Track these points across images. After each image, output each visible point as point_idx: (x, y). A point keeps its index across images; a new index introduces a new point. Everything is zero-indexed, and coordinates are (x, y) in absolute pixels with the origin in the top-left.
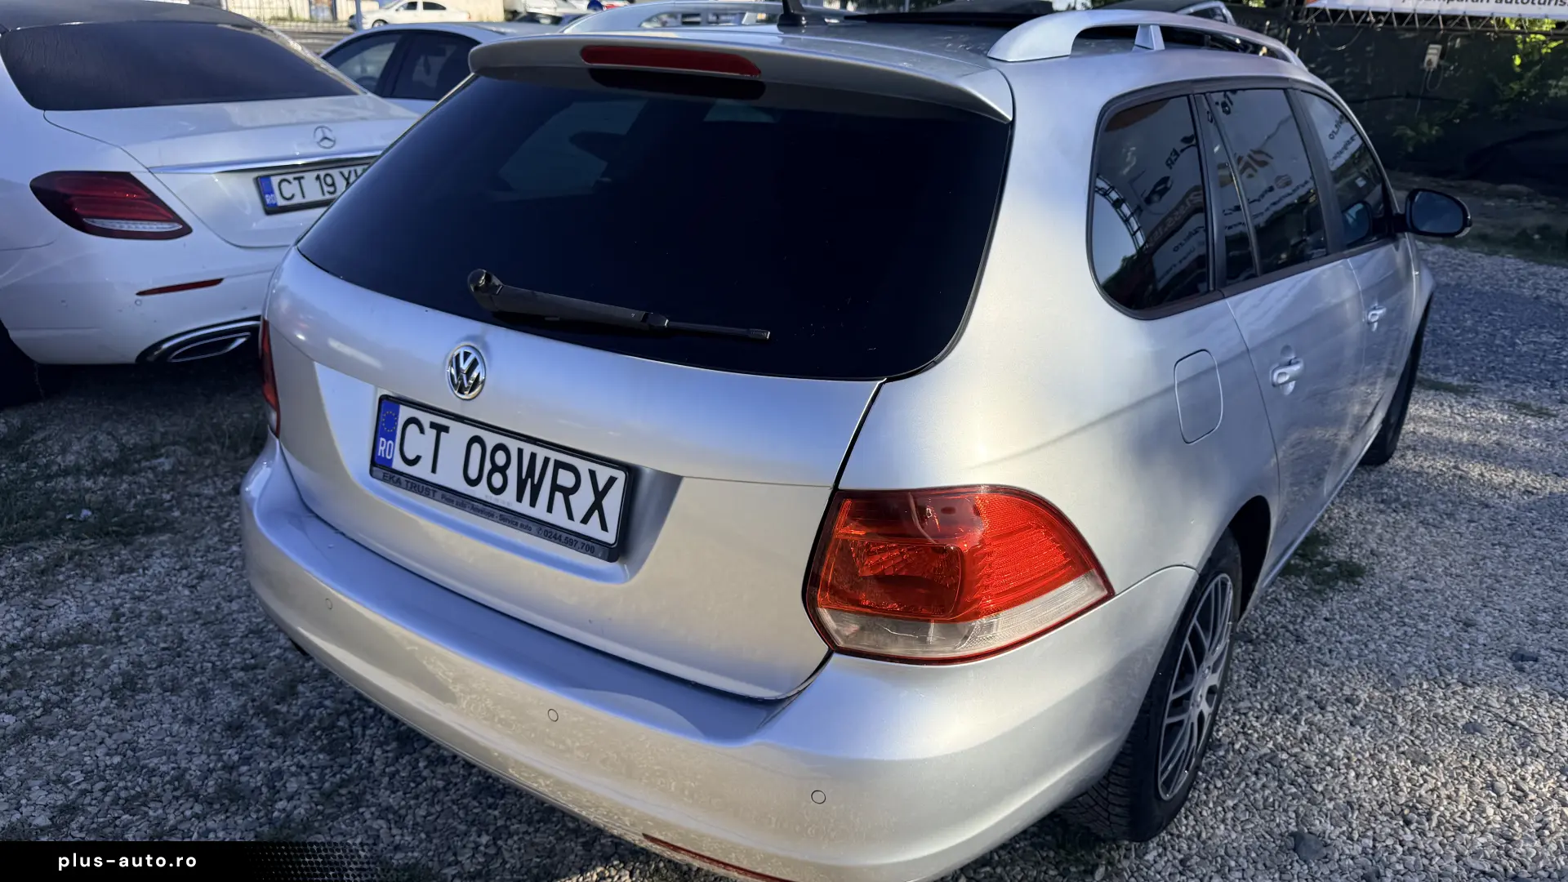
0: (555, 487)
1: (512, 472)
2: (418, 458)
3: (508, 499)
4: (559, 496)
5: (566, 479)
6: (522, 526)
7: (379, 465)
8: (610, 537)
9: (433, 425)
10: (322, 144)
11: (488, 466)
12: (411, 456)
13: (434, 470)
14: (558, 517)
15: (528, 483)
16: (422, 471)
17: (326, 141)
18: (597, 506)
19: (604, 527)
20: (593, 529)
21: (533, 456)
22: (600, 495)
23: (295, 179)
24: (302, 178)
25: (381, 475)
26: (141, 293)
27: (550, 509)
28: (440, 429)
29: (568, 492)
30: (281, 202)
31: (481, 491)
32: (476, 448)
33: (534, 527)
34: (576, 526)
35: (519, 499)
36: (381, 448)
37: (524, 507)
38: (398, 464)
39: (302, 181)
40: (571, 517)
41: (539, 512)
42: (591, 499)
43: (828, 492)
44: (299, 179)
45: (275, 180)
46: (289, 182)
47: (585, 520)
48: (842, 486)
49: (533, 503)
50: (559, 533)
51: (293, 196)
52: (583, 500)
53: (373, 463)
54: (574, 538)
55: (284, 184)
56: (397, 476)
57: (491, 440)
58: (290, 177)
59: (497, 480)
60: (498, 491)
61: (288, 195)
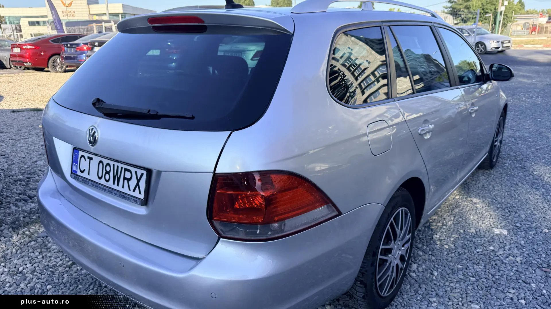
0: (125, 178)
1: (111, 174)
2: (84, 170)
3: (110, 184)
4: (126, 181)
5: (128, 175)
6: (115, 194)
7: (73, 172)
8: (142, 196)
9: (89, 158)
11: (104, 172)
12: (82, 170)
13: (89, 174)
14: (126, 190)
15: (116, 178)
16: (85, 175)
18: (138, 185)
19: (140, 193)
20: (136, 194)
21: (118, 167)
22: (138, 180)
25: (74, 177)
27: (123, 187)
28: (91, 159)
29: (129, 180)
31: (103, 181)
32: (101, 164)
33: (118, 193)
34: (131, 193)
35: (114, 184)
36: (74, 167)
37: (115, 187)
38: (79, 173)
40: (130, 190)
41: (120, 188)
42: (136, 182)
43: (212, 174)
47: (134, 191)
48: (216, 172)
49: (118, 185)
50: (126, 196)
52: (133, 183)
54: (131, 197)
56: (78, 177)
57: (105, 161)
59: (107, 177)
60: (107, 181)
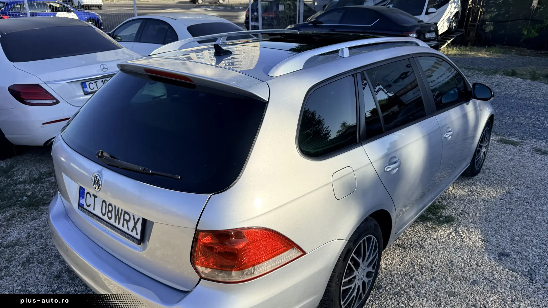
0: (124, 220)
1: (113, 213)
2: (90, 205)
3: (112, 221)
4: (125, 222)
5: (127, 217)
6: (116, 231)
7: (80, 205)
8: (138, 237)
9: (93, 195)
10: (103, 70)
11: (107, 210)
12: (88, 204)
13: (94, 210)
14: (125, 229)
15: (118, 217)
16: (91, 209)
17: (104, 69)
18: (135, 227)
19: (137, 234)
20: (134, 234)
21: (119, 209)
22: (136, 223)
23: (94, 82)
24: (97, 82)
25: (81, 209)
26: (43, 124)
27: (123, 226)
28: (95, 197)
29: (128, 221)
30: (90, 91)
31: (106, 218)
32: (104, 204)
33: (119, 231)
34: (129, 232)
35: (115, 222)
36: (81, 201)
37: (116, 225)
38: (85, 206)
39: (97, 83)
40: (128, 230)
41: (120, 227)
42: (133, 224)
43: (194, 230)
44: (96, 82)
45: (87, 83)
46: (92, 84)
47: (132, 231)
48: (198, 229)
49: (119, 224)
50: (125, 234)
51: (94, 88)
52: (131, 224)
53: (79, 205)
54: (129, 236)
55: (91, 85)
56: (85, 210)
57: (108, 202)
58: (92, 82)
59: (110, 215)
60: (110, 218)
61: (92, 88)
